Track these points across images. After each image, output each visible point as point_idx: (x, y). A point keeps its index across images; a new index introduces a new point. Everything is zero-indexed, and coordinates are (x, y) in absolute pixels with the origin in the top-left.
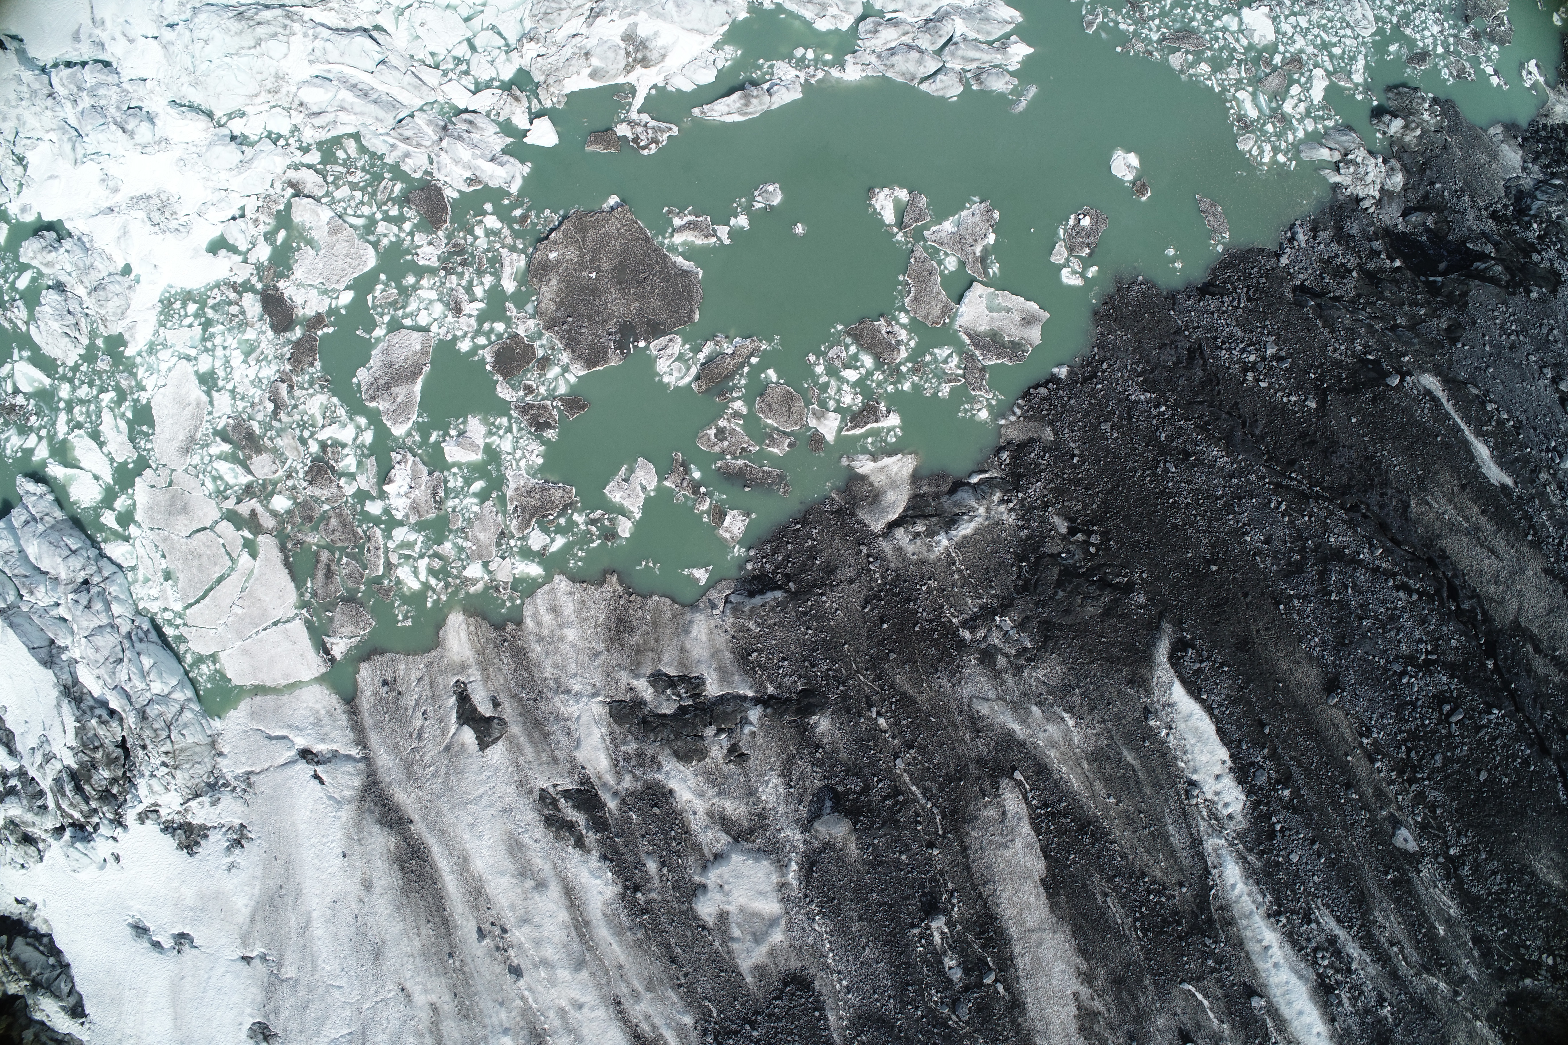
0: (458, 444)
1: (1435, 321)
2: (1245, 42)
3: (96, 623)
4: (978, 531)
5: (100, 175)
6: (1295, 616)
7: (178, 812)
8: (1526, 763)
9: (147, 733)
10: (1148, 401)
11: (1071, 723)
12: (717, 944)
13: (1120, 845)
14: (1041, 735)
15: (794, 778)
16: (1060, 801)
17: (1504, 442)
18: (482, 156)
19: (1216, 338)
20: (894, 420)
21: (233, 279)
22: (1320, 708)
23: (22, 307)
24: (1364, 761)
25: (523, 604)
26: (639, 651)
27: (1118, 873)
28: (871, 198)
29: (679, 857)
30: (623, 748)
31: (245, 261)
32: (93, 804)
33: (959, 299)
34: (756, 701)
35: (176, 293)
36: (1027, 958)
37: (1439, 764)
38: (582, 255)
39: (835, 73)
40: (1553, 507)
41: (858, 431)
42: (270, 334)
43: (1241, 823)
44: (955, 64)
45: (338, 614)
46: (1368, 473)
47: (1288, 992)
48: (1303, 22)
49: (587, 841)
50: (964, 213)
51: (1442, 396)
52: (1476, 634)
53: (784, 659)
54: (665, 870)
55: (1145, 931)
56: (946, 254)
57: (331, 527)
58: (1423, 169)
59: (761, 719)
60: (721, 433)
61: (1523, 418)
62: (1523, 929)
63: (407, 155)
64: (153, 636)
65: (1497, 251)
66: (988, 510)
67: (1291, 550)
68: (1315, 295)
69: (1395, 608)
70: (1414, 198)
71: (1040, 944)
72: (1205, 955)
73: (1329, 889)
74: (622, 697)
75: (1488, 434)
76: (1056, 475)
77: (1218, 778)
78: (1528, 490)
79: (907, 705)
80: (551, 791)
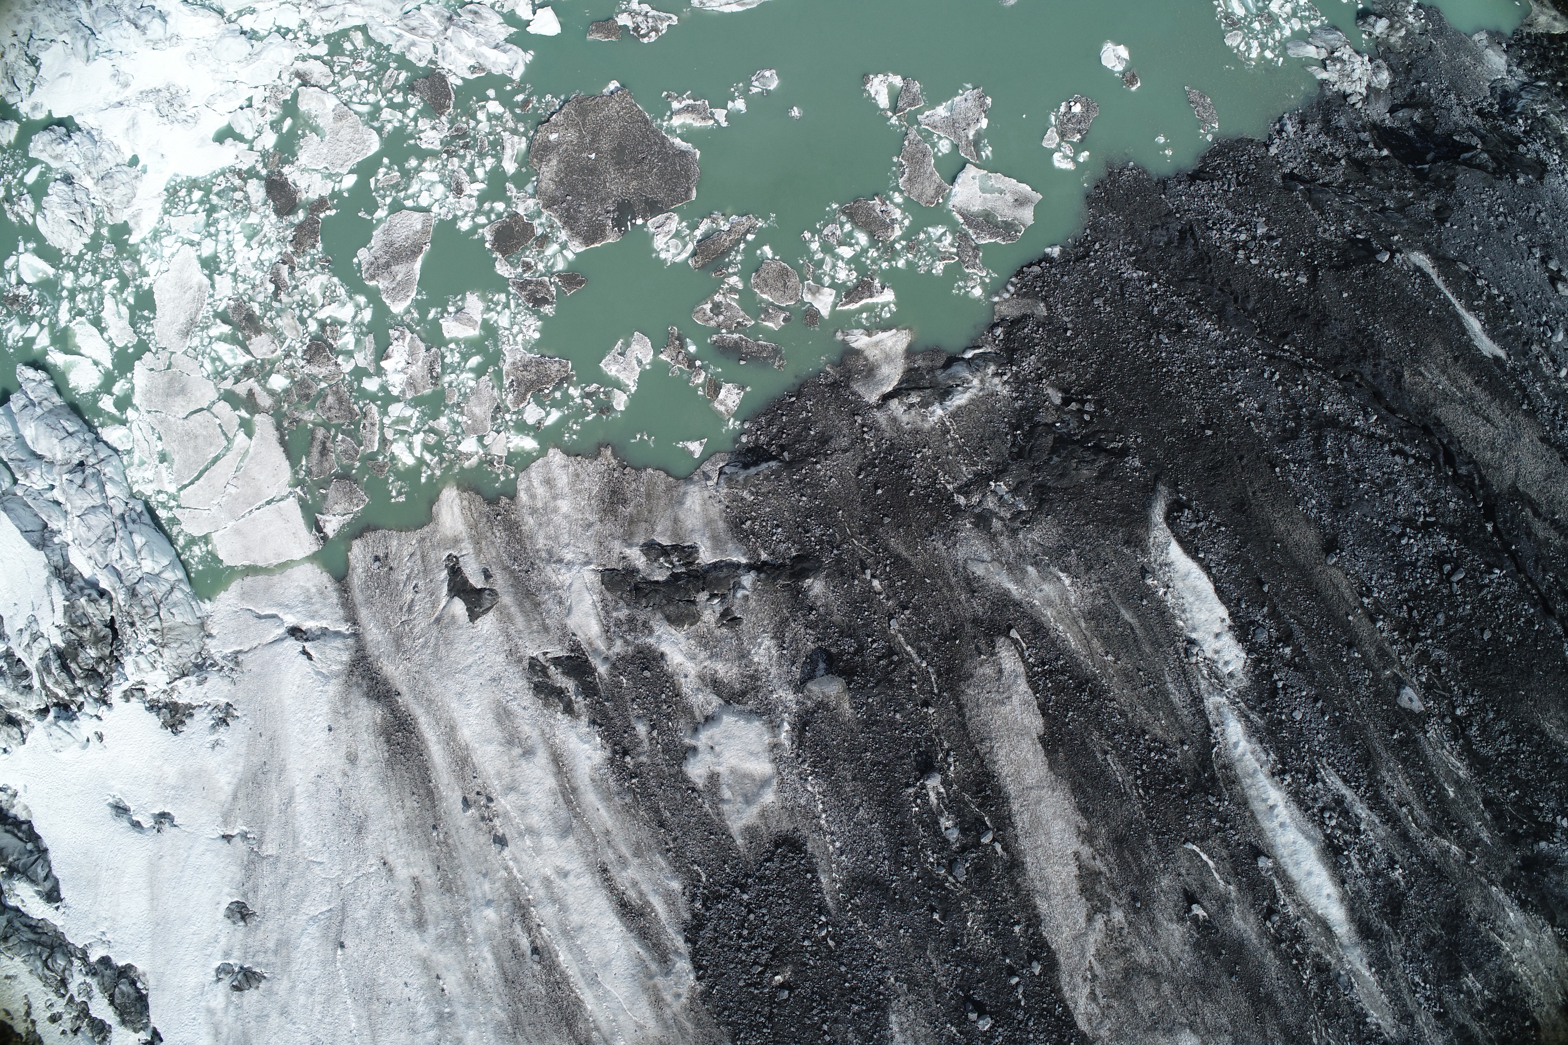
0: (456, 320)
1: (1424, 203)
3: (90, 502)
4: (972, 401)
5: (112, 71)
6: (1291, 478)
7: (164, 692)
8: (1530, 622)
9: (136, 610)
10: (1140, 279)
11: (1067, 582)
12: (707, 806)
13: (1119, 703)
14: (1037, 595)
15: (787, 640)
16: (1057, 659)
17: (1495, 316)
18: (487, 44)
19: (1206, 220)
20: (888, 296)
21: (238, 167)
22: (1319, 568)
23: (29, 200)
24: (1365, 621)
25: (517, 478)
26: (632, 521)
27: (1117, 730)
28: (865, 84)
29: (670, 720)
30: (615, 614)
31: (251, 149)
32: (79, 683)
33: (953, 180)
34: (749, 567)
35: (182, 182)
36: (1026, 816)
37: (1441, 623)
38: (581, 137)
40: (1547, 379)
41: (853, 307)
42: (273, 218)
43: (1242, 681)
45: (332, 492)
46: (1360, 344)
47: (1295, 852)
49: (576, 706)
50: (957, 99)
51: (1433, 273)
52: (1474, 499)
53: (778, 526)
54: (655, 733)
55: (1146, 789)
56: (940, 138)
57: (327, 404)
58: (1408, 70)
59: (754, 584)
60: (717, 308)
61: (1513, 294)
62: (1535, 790)
63: (413, 44)
64: (146, 518)
65: (1483, 143)
66: (982, 381)
67: (1286, 417)
68: (1303, 181)
69: (1392, 473)
70: (1400, 96)
71: (1039, 802)
72: (1209, 814)
73: (1334, 748)
74: (615, 566)
75: (1479, 308)
76: (1050, 349)
77: (1217, 636)
78: (1521, 361)
79: (902, 567)
80: (541, 658)
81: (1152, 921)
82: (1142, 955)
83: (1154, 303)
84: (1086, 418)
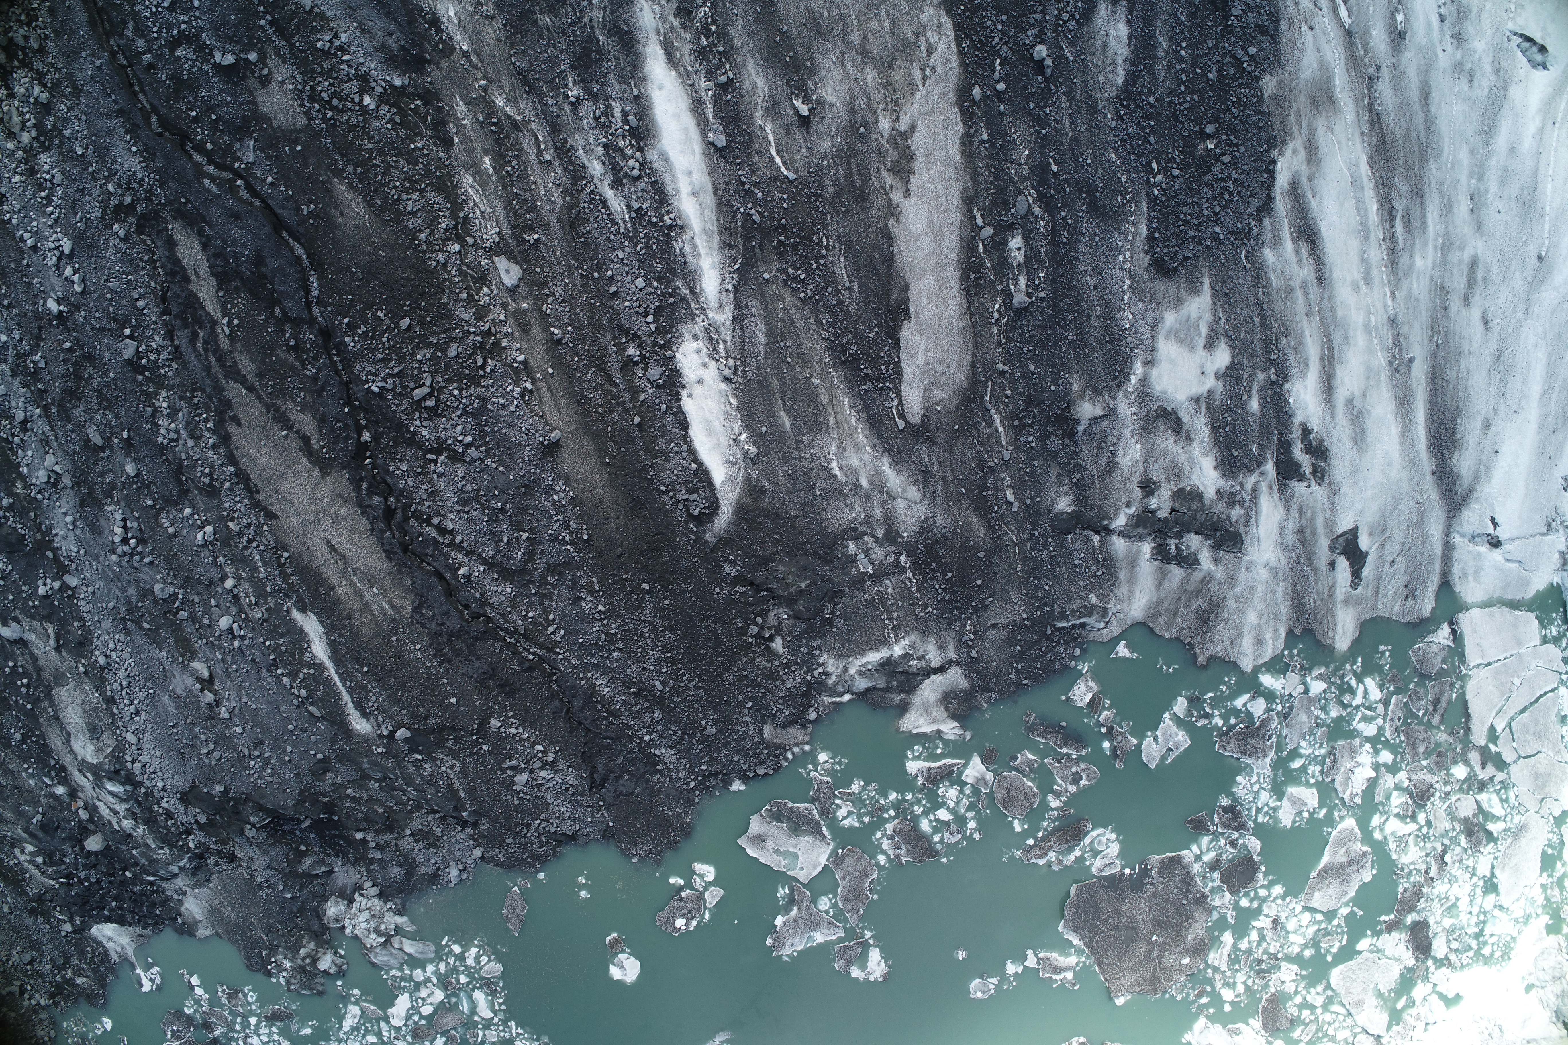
1: (339, 780)
4: (862, 653)
8: (352, 327)
10: (658, 747)
11: (834, 465)
12: (1223, 321)
13: (819, 335)
14: (866, 457)
15: (1105, 459)
16: (867, 392)
17: (293, 655)
19: (573, 795)
20: (912, 767)
22: (570, 430)
24: (534, 364)
25: (1284, 650)
27: (830, 309)
28: (888, 973)
29: (1228, 407)
30: (1243, 512)
34: (1113, 532)
36: (946, 244)
37: (454, 346)
38: (1160, 957)
40: (251, 580)
41: (949, 761)
43: (686, 329)
45: (1437, 664)
46: (452, 648)
47: (683, 142)
49: (1299, 435)
50: (800, 947)
51: (351, 710)
52: (374, 469)
53: (1076, 566)
54: (1244, 397)
55: (819, 244)
56: (827, 912)
58: (300, 914)
59: (1116, 515)
61: (265, 674)
62: (391, 144)
66: (845, 671)
67: (554, 587)
69: (459, 512)
70: (317, 889)
72: (765, 204)
73: (609, 240)
74: (1227, 555)
75: (309, 665)
76: (771, 692)
77: (700, 381)
78: (276, 603)
79: (983, 508)
80: (1313, 483)
81: (852, 110)
82: (871, 76)
83: (653, 722)
84: (759, 620)
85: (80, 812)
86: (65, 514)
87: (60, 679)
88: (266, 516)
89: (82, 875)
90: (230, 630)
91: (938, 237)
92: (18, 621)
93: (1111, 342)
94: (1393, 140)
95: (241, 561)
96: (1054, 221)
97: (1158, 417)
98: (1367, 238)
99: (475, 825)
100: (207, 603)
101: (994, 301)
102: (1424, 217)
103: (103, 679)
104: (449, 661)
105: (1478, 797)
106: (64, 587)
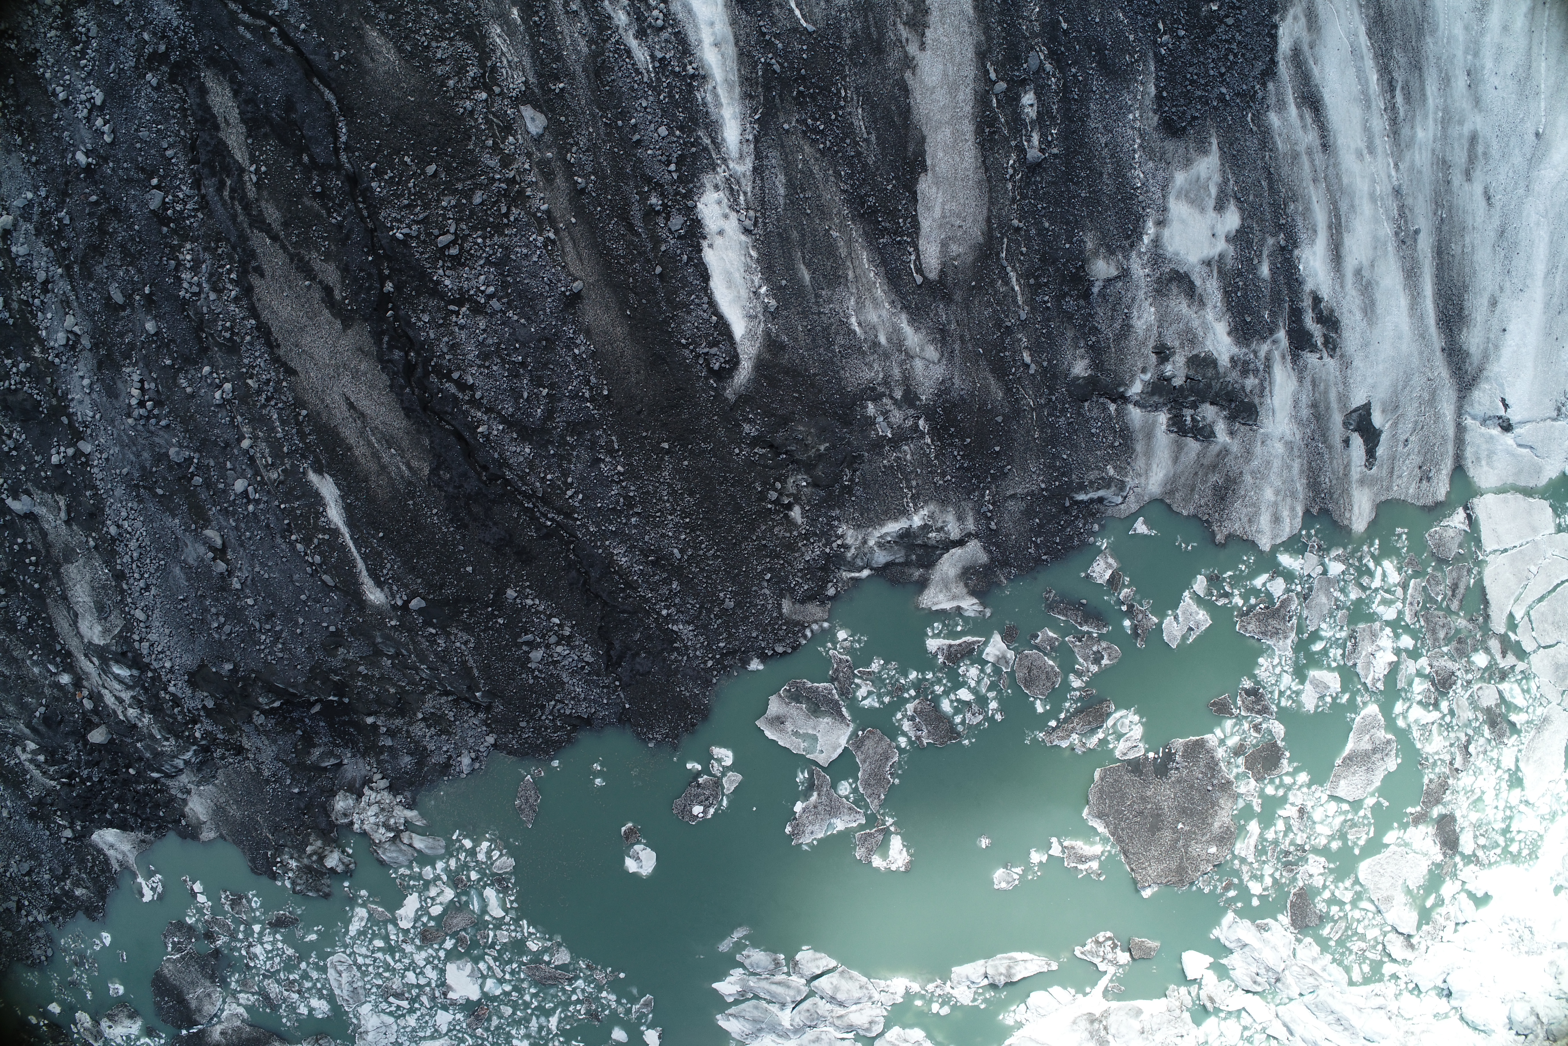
0: (1327, 688)
1: (350, 657)
2: (482, 965)
4: (881, 523)
10: (675, 622)
11: (853, 320)
12: (1232, 183)
13: (838, 187)
14: (884, 313)
15: (1120, 322)
16: (885, 245)
17: (308, 519)
18: (1254, 950)
19: (589, 674)
20: (933, 644)
21: (1477, 869)
22: (592, 280)
24: (557, 214)
25: (1301, 530)
26: (1214, 467)
28: (910, 862)
29: (1239, 271)
30: (1257, 382)
31: (1464, 883)
34: (1129, 401)
37: (478, 194)
38: (1186, 846)
39: (915, 987)
40: (267, 440)
41: (969, 639)
42: (1458, 815)
43: (708, 179)
44: (797, 981)
45: (1454, 549)
46: (469, 512)
48: (411, 977)
49: (1310, 303)
50: (820, 835)
51: (365, 578)
52: (395, 322)
53: (1093, 435)
54: (1255, 262)
55: (837, 94)
56: (847, 798)
57: (1445, 631)
58: (307, 810)
59: (1132, 382)
60: (1097, 660)
61: (279, 540)
63: (1314, 960)
65: (251, 717)
66: (864, 542)
67: (573, 448)
68: (470, 701)
69: (479, 367)
70: (325, 782)
72: (785, 54)
73: (632, 89)
74: (1242, 428)
75: (324, 531)
76: (790, 564)
77: (721, 233)
78: (293, 464)
79: (1000, 369)
80: (1325, 355)
83: (672, 594)
84: (778, 485)
85: (85, 701)
86: (82, 378)
87: (69, 556)
88: (285, 372)
89: (85, 773)
90: (245, 493)
91: (953, 89)
92: (29, 494)
93: (1123, 200)
94: (1391, 13)
95: (259, 421)
96: (1064, 78)
97: (1170, 280)
98: (1369, 107)
99: (488, 709)
100: (222, 468)
101: (1008, 157)
102: (1423, 90)
103: (113, 553)
104: (466, 526)
105: (1500, 687)
106: (79, 453)
